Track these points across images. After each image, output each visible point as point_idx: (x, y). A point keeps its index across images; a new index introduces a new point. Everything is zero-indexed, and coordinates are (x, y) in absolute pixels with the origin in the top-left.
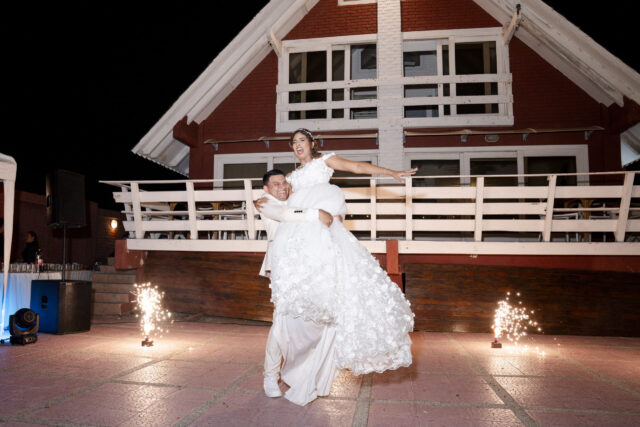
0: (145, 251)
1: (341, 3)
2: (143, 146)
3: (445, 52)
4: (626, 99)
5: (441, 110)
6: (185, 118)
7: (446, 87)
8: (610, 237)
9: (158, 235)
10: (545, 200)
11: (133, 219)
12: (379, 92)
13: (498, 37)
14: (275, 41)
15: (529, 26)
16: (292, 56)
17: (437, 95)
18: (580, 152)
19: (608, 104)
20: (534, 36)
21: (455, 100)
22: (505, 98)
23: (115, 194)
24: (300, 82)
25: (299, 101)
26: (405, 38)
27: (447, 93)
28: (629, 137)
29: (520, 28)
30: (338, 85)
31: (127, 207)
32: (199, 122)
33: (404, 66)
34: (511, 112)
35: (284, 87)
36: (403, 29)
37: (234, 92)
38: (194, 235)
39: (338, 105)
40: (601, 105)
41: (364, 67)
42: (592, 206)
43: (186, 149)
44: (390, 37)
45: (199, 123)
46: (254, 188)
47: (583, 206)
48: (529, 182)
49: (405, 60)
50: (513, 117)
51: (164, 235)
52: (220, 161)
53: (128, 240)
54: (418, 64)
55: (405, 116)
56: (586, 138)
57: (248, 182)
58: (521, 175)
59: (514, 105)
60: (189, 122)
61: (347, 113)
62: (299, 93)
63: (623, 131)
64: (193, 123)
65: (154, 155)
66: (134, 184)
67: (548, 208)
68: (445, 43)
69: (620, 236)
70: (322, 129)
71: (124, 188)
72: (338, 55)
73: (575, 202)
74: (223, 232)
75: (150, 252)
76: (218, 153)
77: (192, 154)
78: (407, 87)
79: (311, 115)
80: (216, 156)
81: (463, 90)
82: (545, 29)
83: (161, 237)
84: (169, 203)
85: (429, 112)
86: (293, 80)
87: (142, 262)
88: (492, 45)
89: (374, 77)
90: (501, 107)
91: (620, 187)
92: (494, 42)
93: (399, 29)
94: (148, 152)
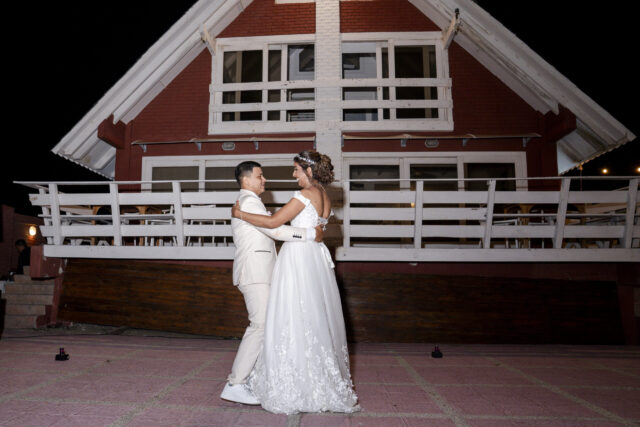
0: (64, 258)
1: (278, 1)
2: (65, 146)
3: (385, 55)
4: (561, 107)
5: (380, 113)
6: (111, 117)
7: (386, 90)
8: (548, 243)
9: (80, 241)
10: (485, 206)
11: (51, 224)
12: (317, 94)
13: (437, 41)
14: (208, 38)
15: (468, 31)
16: (227, 55)
17: (376, 98)
18: (518, 159)
19: (544, 111)
20: (472, 40)
21: (394, 104)
22: (444, 102)
23: (32, 196)
24: (235, 82)
25: (233, 102)
26: (344, 39)
27: (386, 96)
28: (565, 145)
29: (459, 33)
30: (274, 85)
31: (45, 210)
33: (344, 69)
34: (451, 118)
35: (217, 87)
36: (343, 30)
37: (164, 90)
38: (117, 241)
39: (274, 106)
40: (539, 113)
41: (302, 69)
42: (531, 213)
43: (112, 151)
44: (329, 37)
45: (126, 123)
46: (183, 191)
47: (522, 213)
48: (469, 187)
49: (343, 63)
50: (452, 123)
51: (86, 241)
52: (149, 163)
53: (45, 247)
54: (357, 67)
55: (344, 120)
56: (524, 146)
57: (176, 185)
58: (461, 179)
59: (454, 110)
60: (115, 121)
61: (283, 115)
62: (233, 93)
63: (558, 139)
64: (120, 123)
65: (77, 156)
66: (53, 186)
67: (488, 213)
68: (385, 45)
69: (558, 243)
70: (257, 131)
71: (42, 190)
72: (275, 55)
73: (515, 208)
74: (149, 238)
75: (69, 259)
76: (148, 154)
77: (118, 156)
78: (346, 89)
79: (247, 116)
80: (144, 159)
81: (403, 93)
82: (483, 34)
83: (83, 244)
84: (92, 206)
85: (369, 115)
86: (227, 79)
87: (61, 271)
88: (432, 50)
89: (312, 79)
90: (441, 112)
91: (556, 193)
92: (434, 47)
93: (338, 30)
94: (70, 153)
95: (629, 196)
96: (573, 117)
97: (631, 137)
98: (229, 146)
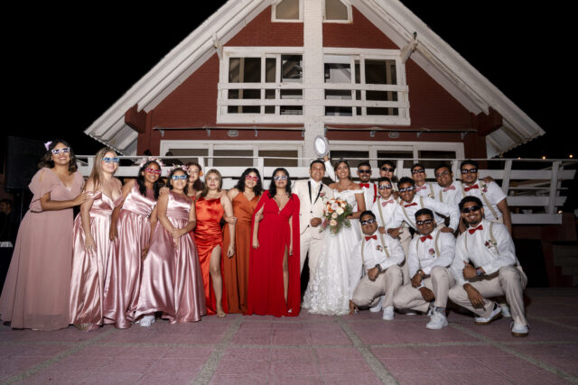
1: (274, 19)
2: (96, 128)
3: (357, 66)
4: (491, 109)
5: (354, 110)
6: (136, 106)
7: (358, 93)
12: (304, 95)
13: (398, 57)
14: (219, 45)
16: (232, 60)
17: (351, 99)
18: (458, 147)
19: (477, 112)
20: (425, 58)
21: (365, 103)
22: (403, 103)
24: (238, 82)
25: (237, 97)
26: (326, 52)
27: (359, 97)
29: (415, 52)
30: (270, 86)
32: (147, 110)
34: (408, 115)
35: (224, 85)
36: (325, 44)
37: (179, 87)
39: (270, 102)
40: (472, 114)
43: (135, 134)
44: (314, 52)
50: (409, 119)
52: (166, 146)
55: (326, 115)
56: (462, 138)
57: (201, 160)
59: (410, 110)
60: (139, 109)
61: (278, 109)
62: (237, 91)
63: (487, 135)
64: (142, 111)
65: (104, 138)
68: (357, 58)
70: (257, 122)
72: (271, 62)
76: (164, 138)
77: (139, 139)
78: (327, 91)
79: (247, 109)
80: (162, 142)
81: (371, 95)
82: (434, 52)
86: (231, 79)
88: (393, 63)
90: (400, 111)
91: (502, 171)
92: (394, 61)
93: (322, 44)
94: (100, 134)
95: (552, 174)
96: (500, 117)
97: (542, 133)
98: (234, 133)
